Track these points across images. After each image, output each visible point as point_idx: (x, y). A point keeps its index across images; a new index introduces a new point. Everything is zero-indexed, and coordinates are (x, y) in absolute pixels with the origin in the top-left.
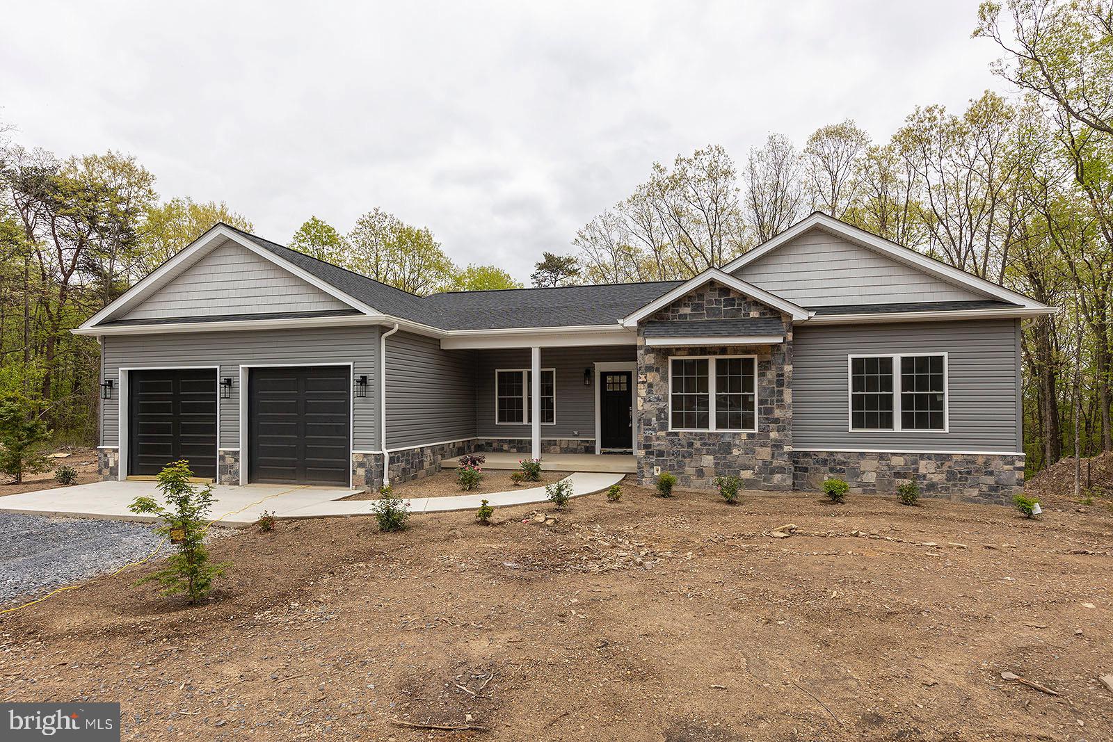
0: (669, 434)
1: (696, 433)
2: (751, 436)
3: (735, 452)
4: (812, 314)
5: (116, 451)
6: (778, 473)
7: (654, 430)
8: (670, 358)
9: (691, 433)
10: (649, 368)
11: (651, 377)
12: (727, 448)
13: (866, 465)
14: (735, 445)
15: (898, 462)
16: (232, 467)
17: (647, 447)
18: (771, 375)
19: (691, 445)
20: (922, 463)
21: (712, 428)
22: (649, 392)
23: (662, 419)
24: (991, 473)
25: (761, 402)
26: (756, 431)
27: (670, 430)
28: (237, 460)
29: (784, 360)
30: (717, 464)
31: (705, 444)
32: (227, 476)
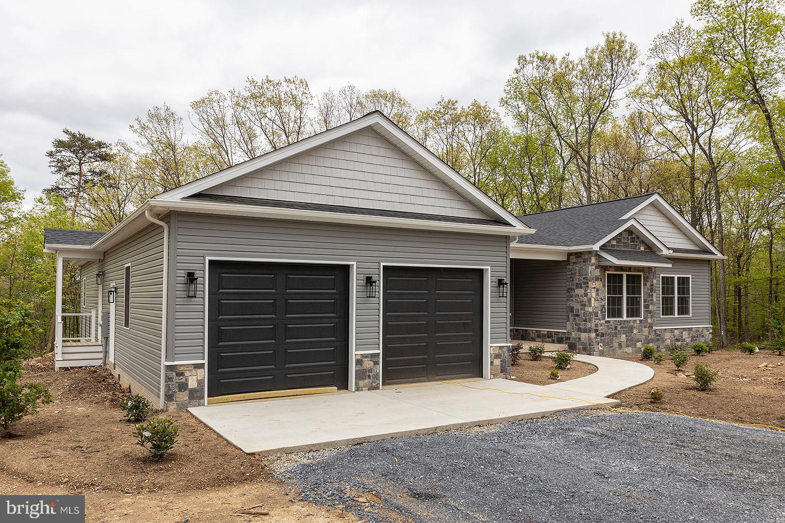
0: (607, 322)
1: (618, 321)
2: (641, 321)
3: (635, 331)
4: (671, 252)
5: (201, 366)
6: (651, 343)
7: (600, 320)
8: (607, 272)
9: (616, 321)
10: (597, 279)
11: (598, 284)
12: (631, 329)
13: (668, 335)
14: (635, 327)
15: (677, 332)
16: (370, 370)
17: (596, 331)
18: (648, 284)
19: (616, 328)
20: (684, 333)
21: (625, 318)
22: (597, 294)
23: (603, 312)
24: (703, 336)
25: (645, 301)
26: (643, 318)
27: (606, 320)
28: (376, 363)
29: (653, 276)
30: (627, 339)
31: (622, 327)
32: (367, 381)
